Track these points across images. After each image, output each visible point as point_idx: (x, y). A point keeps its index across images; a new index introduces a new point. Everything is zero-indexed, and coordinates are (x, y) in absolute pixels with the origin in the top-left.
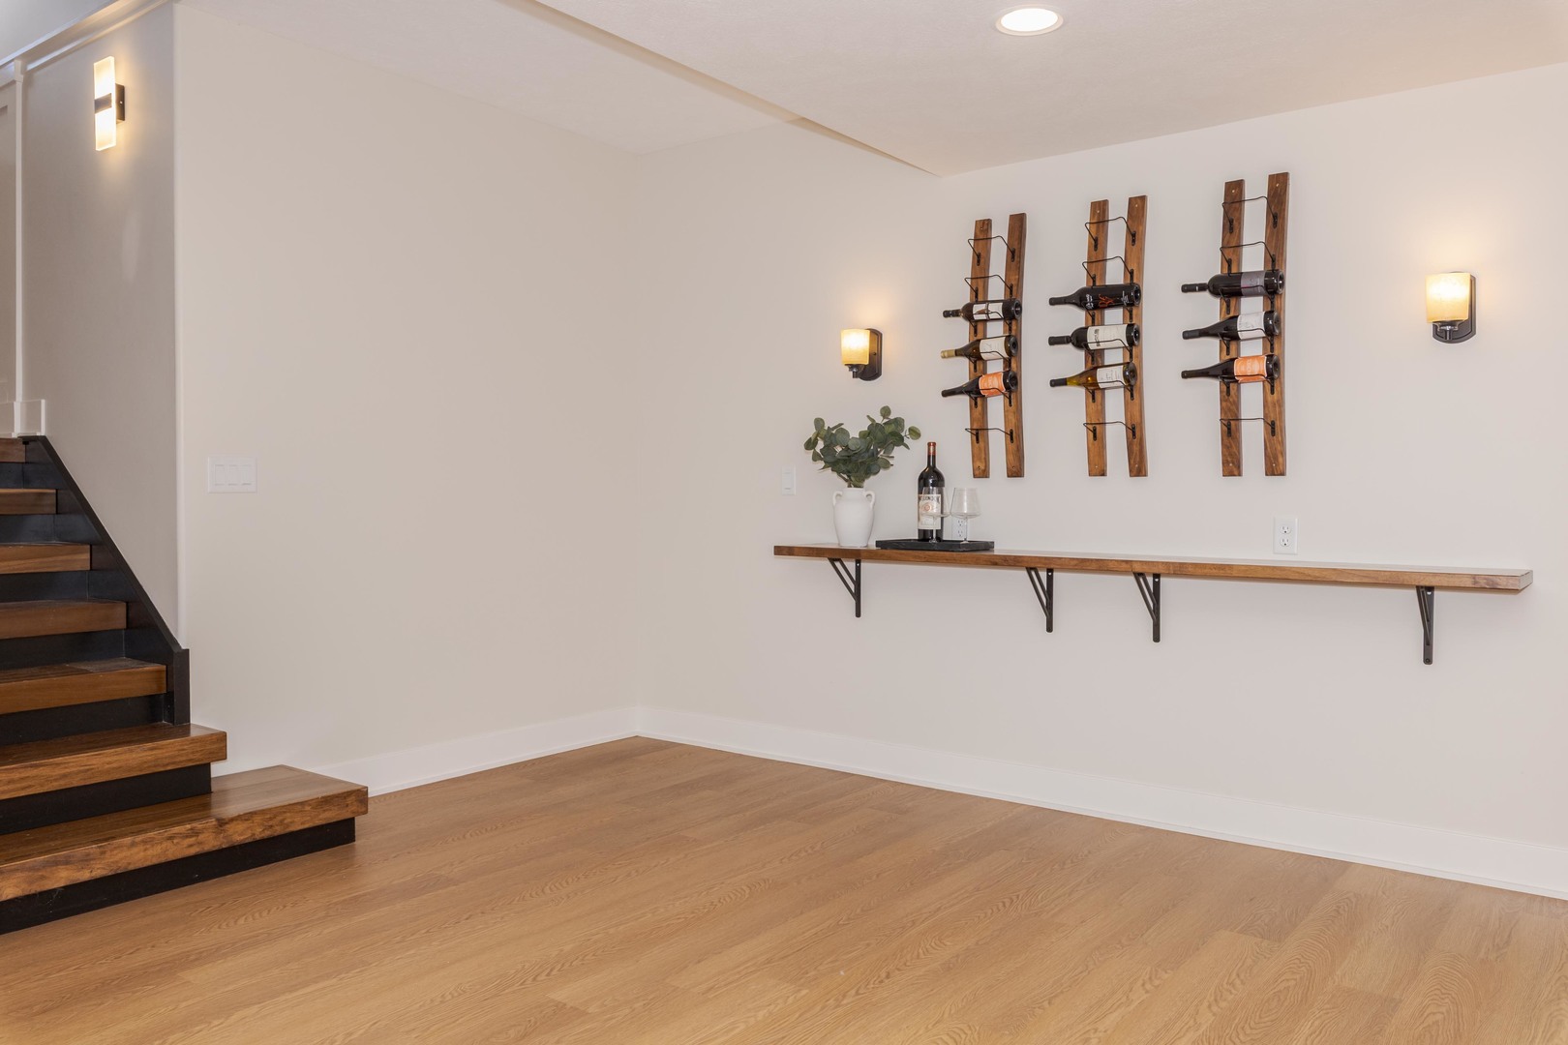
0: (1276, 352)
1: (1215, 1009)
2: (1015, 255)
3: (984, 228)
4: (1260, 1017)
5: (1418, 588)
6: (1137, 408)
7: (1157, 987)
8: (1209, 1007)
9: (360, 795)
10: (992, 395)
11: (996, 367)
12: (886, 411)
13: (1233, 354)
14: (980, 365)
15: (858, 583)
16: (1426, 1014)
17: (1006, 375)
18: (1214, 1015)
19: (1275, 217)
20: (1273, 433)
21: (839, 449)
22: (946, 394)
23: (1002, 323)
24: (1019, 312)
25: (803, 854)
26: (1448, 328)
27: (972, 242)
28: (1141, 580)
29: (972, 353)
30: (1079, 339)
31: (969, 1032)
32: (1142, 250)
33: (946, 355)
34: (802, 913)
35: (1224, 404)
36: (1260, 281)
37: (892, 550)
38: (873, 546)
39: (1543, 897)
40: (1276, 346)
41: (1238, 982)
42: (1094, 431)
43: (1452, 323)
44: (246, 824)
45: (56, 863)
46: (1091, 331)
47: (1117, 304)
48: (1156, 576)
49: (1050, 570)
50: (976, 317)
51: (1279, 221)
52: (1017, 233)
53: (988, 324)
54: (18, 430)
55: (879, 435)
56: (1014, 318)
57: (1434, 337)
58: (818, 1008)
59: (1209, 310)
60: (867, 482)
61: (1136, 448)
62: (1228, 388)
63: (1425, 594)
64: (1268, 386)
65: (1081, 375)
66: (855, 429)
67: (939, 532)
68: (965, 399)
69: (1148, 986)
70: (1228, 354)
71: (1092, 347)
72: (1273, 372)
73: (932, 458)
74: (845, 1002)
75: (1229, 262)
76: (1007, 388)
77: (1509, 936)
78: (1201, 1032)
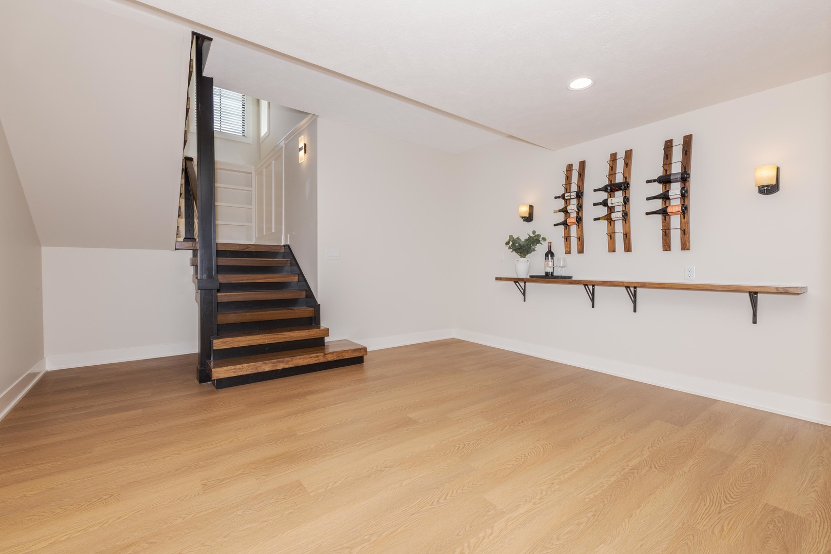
0: (686, 203)
1: (651, 449)
2: (581, 175)
3: (570, 168)
4: (670, 455)
5: (750, 293)
6: (628, 227)
7: (627, 438)
8: (648, 448)
9: (365, 349)
10: (572, 225)
11: (574, 215)
12: (534, 232)
13: (667, 205)
14: (568, 215)
15: (524, 290)
16: (748, 464)
17: (577, 217)
18: (650, 452)
19: (686, 152)
20: (684, 234)
21: (517, 245)
22: (555, 225)
23: (576, 199)
24: (583, 195)
25: (500, 378)
26: (766, 188)
27: (565, 172)
28: (628, 289)
29: (565, 211)
30: (605, 203)
31: (549, 445)
32: (630, 170)
33: (555, 212)
34: (496, 397)
35: (663, 224)
36: (679, 176)
37: (534, 279)
38: (528, 277)
39: (812, 422)
40: (686, 201)
41: (662, 440)
42: (611, 236)
43: (767, 186)
44: (332, 355)
45: (280, 362)
46: (609, 200)
47: (620, 189)
48: (635, 288)
49: (593, 286)
50: (566, 198)
51: (688, 153)
52: (582, 168)
53: (571, 200)
54: (283, 244)
55: (532, 240)
56: (580, 197)
57: (759, 193)
58: (495, 430)
59: (658, 189)
60: (527, 256)
61: (627, 242)
62: (665, 218)
63: (753, 296)
64: (682, 216)
65: (605, 216)
66: (523, 238)
67: (552, 273)
68: (562, 227)
69: (623, 438)
70: (665, 205)
71: (610, 205)
72: (685, 210)
73: (550, 247)
74: (505, 429)
75: (666, 171)
76: (577, 222)
77: (793, 437)
78: (644, 457)
